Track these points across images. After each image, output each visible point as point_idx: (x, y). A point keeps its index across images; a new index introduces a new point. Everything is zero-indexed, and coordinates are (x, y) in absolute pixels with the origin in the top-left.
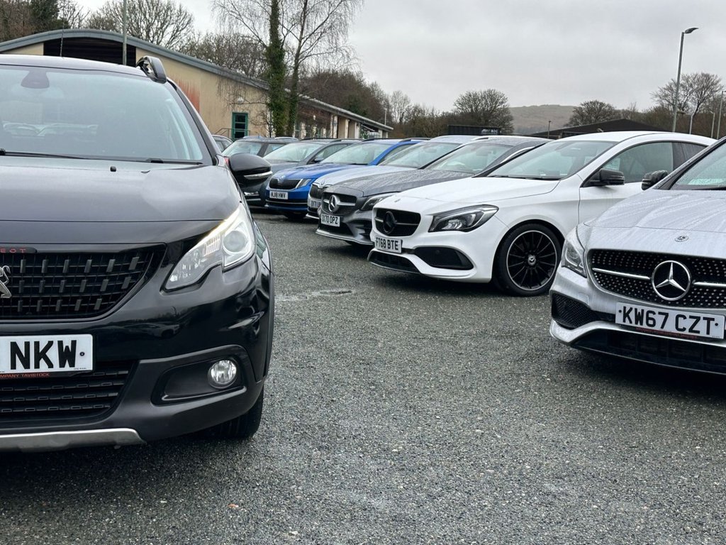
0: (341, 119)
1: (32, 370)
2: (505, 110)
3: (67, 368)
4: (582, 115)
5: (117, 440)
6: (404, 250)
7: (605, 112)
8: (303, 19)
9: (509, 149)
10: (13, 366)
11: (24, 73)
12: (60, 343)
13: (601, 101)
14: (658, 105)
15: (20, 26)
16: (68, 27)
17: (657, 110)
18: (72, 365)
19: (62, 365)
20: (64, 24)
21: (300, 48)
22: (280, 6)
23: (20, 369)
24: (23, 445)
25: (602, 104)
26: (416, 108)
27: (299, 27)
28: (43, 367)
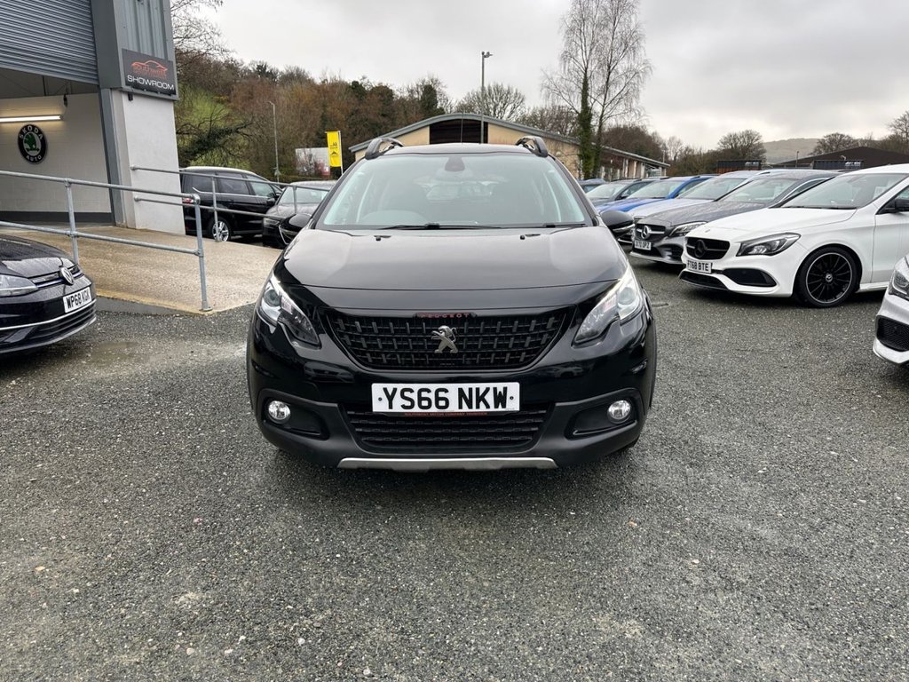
0: (631, 161)
1: (474, 409)
2: (760, 145)
3: (500, 409)
4: (825, 145)
5: (539, 466)
6: (713, 271)
7: (844, 141)
8: (606, 90)
9: (794, 182)
10: (460, 407)
11: (445, 159)
12: (495, 389)
13: (841, 133)
14: (893, 133)
15: (413, 115)
16: (444, 113)
17: (891, 137)
18: (504, 406)
19: (496, 406)
20: (441, 111)
21: (603, 111)
22: (589, 82)
23: (465, 409)
24: (467, 467)
25: (842, 136)
26: (687, 149)
27: (603, 96)
28: (483, 408)
